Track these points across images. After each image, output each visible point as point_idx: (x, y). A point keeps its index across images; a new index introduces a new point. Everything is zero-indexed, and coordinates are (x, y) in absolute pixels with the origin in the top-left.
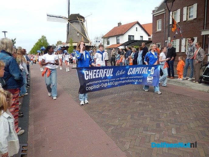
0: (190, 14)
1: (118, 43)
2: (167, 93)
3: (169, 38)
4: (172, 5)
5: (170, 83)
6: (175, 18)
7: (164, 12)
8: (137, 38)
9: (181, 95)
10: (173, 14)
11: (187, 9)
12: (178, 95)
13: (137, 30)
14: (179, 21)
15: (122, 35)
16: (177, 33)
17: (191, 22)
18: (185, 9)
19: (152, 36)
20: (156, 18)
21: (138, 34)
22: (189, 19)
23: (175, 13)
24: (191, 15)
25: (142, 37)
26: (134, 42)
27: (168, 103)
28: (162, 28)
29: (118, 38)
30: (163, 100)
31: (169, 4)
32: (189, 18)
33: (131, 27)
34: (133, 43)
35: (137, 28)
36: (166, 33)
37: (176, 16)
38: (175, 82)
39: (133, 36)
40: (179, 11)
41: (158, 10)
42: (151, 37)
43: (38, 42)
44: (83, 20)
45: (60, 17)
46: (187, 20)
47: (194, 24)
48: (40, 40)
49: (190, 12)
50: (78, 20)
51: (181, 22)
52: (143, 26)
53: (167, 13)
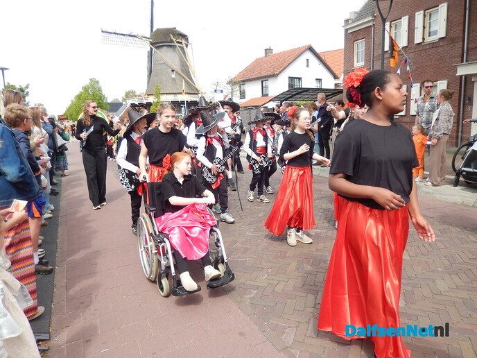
0: (430, 27)
1: (265, 95)
4: (391, 6)
7: (371, 24)
8: (308, 83)
10: (391, 27)
11: (425, 16)
13: (308, 66)
14: (405, 44)
15: (274, 76)
16: (399, 71)
17: (434, 45)
18: (419, 16)
19: (342, 78)
20: (352, 37)
21: (312, 75)
22: (429, 39)
24: (432, 29)
25: (320, 80)
26: (301, 92)
28: (367, 60)
29: (264, 82)
31: (384, 5)
32: (429, 36)
33: (295, 59)
34: (298, 94)
35: (308, 60)
37: (399, 33)
39: (300, 79)
40: (405, 20)
41: (357, 19)
42: (340, 81)
43: (81, 94)
44: (184, 42)
45: (132, 34)
46: (423, 42)
47: (440, 50)
48: (86, 89)
49: (430, 23)
50: (172, 41)
51: (410, 46)
52: (322, 57)
53: (379, 26)
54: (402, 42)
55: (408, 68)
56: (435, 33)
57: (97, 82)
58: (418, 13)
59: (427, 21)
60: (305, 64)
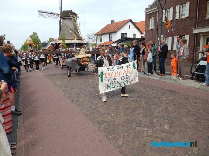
0: (182, 12)
1: (111, 41)
2: (159, 90)
4: (165, 3)
5: (162, 80)
7: (157, 10)
8: (130, 36)
9: (173, 91)
10: (165, 12)
11: (180, 7)
12: (170, 91)
13: (129, 28)
14: (172, 20)
15: (115, 32)
16: (169, 31)
17: (184, 20)
18: (178, 8)
19: (144, 34)
20: (148, 16)
21: (131, 32)
22: (182, 17)
24: (183, 13)
25: (134, 34)
26: (127, 39)
27: (161, 99)
28: (155, 26)
29: (111, 35)
30: (155, 96)
31: (162, 2)
32: (182, 16)
33: (124, 25)
34: (125, 40)
35: (130, 25)
36: (158, 31)
37: (169, 15)
38: (168, 79)
39: (126, 34)
40: (171, 9)
41: (151, 8)
42: (144, 35)
44: (75, 17)
45: (52, 13)
46: (179, 19)
47: (186, 22)
48: (31, 37)
49: (182, 11)
50: (70, 16)
51: (174, 20)
52: (136, 24)
53: (160, 11)
54: (170, 18)
55: (173, 30)
56: (184, 14)
57: (36, 34)
58: (177, 6)
59: (181, 10)
60: (129, 27)
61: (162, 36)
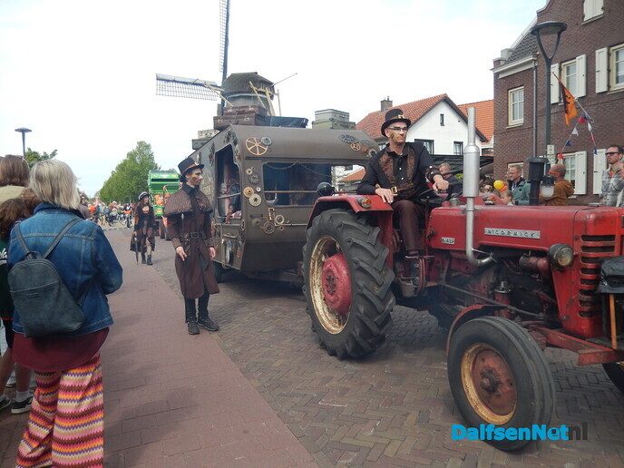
0: (617, 70)
3: (549, 146)
4: (558, 43)
6: (568, 84)
7: (532, 66)
10: (560, 69)
11: (609, 54)
13: (442, 124)
14: (582, 94)
16: (575, 132)
18: (601, 55)
19: (492, 142)
20: (504, 84)
21: (448, 136)
22: (616, 87)
23: (568, 68)
24: (621, 74)
25: (459, 144)
28: (528, 114)
31: (548, 40)
32: (617, 82)
33: (425, 114)
35: (442, 115)
36: (539, 132)
37: (573, 78)
39: (431, 142)
40: (581, 61)
41: (511, 59)
42: (490, 145)
43: (125, 162)
44: (268, 92)
45: (198, 82)
46: (608, 91)
48: (131, 156)
49: (617, 65)
50: (252, 91)
51: (589, 96)
52: (463, 111)
53: (543, 69)
54: (578, 90)
55: (590, 126)
57: (148, 147)
58: (600, 50)
59: (613, 62)
60: (439, 121)
61: (551, 149)
